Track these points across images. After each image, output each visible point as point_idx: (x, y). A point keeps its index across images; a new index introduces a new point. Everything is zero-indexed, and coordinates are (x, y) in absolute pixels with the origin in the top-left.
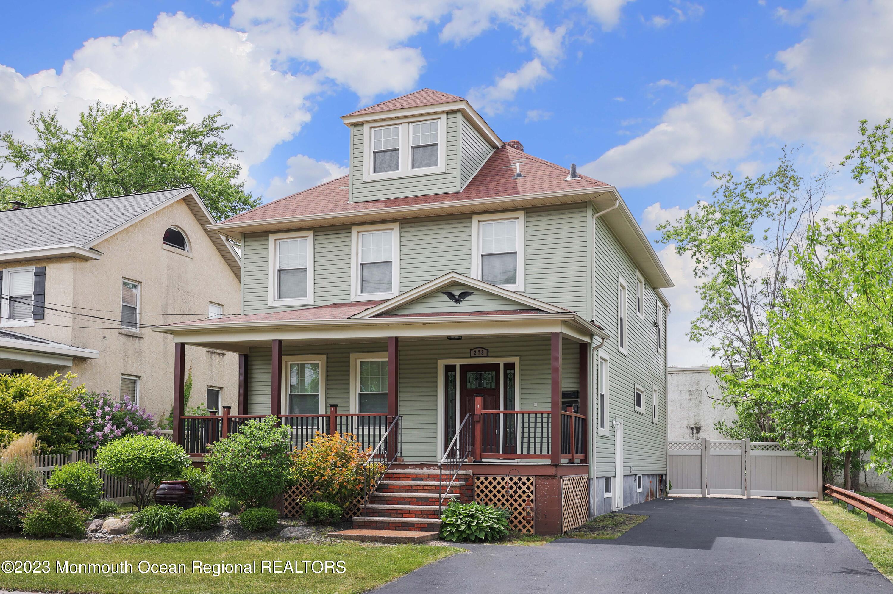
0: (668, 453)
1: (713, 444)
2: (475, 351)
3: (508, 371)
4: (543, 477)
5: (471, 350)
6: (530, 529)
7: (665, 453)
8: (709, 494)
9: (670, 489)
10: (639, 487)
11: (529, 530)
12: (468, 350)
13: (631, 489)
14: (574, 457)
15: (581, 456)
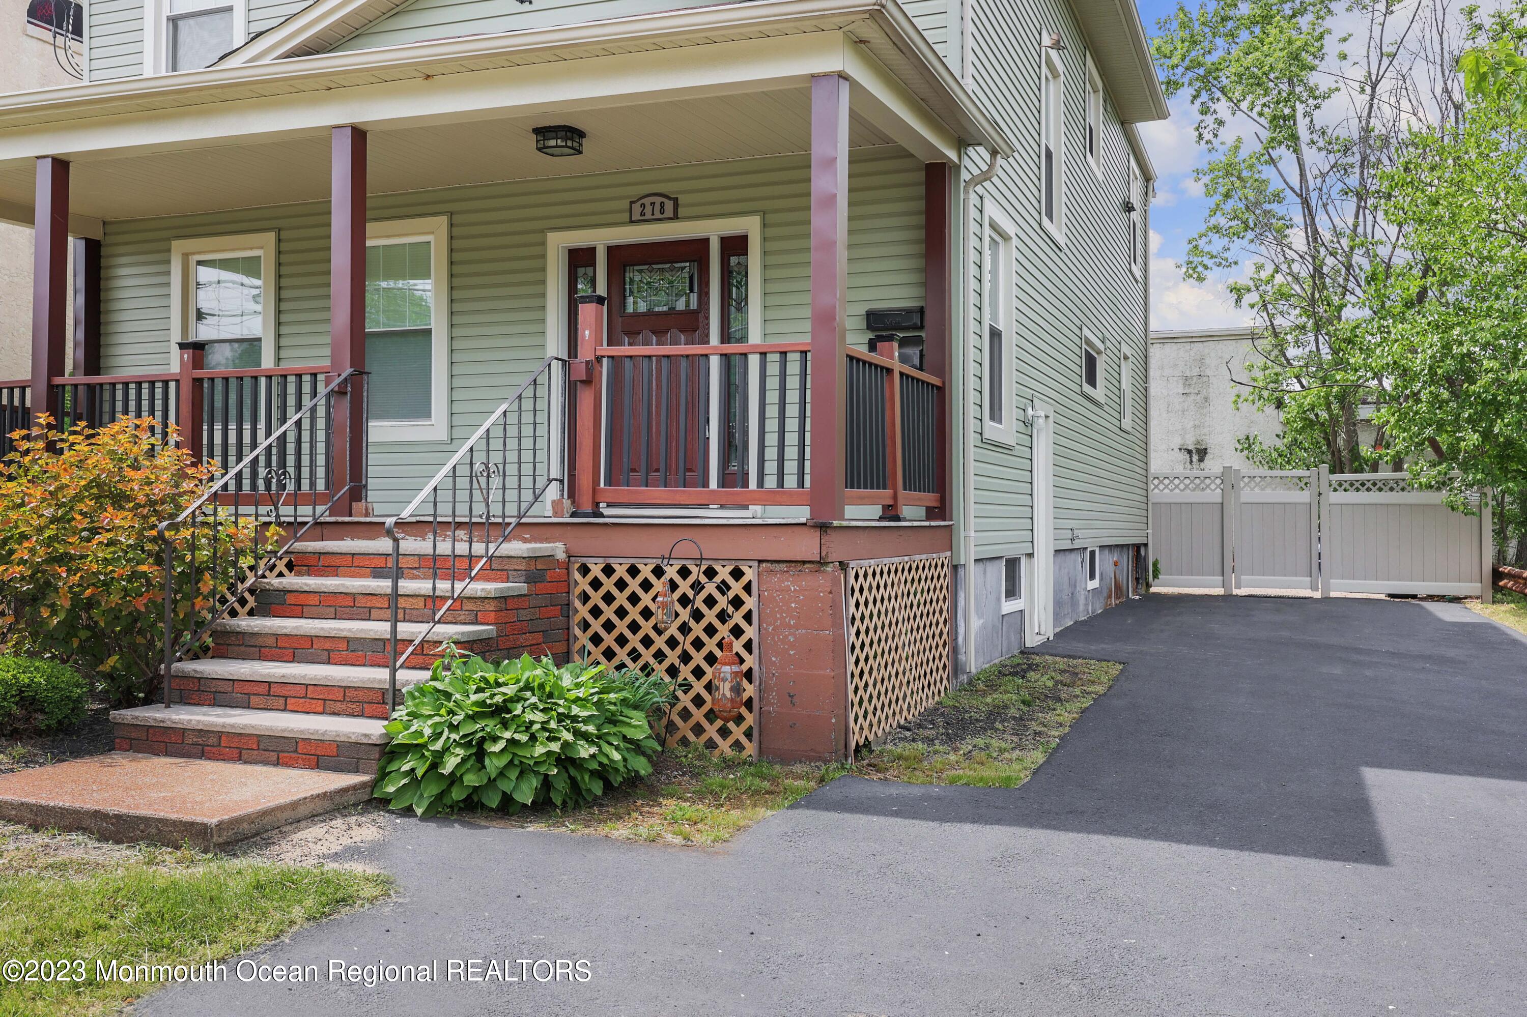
0: (1152, 499)
1: (1246, 480)
2: (643, 205)
3: (734, 260)
4: (783, 566)
5: (632, 203)
6: (744, 740)
7: (1144, 499)
8: (1238, 587)
9: (1155, 576)
10: (1092, 577)
11: (737, 745)
12: (625, 204)
13: (1073, 585)
14: (900, 501)
15: (930, 498)
